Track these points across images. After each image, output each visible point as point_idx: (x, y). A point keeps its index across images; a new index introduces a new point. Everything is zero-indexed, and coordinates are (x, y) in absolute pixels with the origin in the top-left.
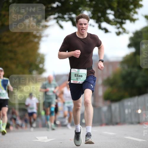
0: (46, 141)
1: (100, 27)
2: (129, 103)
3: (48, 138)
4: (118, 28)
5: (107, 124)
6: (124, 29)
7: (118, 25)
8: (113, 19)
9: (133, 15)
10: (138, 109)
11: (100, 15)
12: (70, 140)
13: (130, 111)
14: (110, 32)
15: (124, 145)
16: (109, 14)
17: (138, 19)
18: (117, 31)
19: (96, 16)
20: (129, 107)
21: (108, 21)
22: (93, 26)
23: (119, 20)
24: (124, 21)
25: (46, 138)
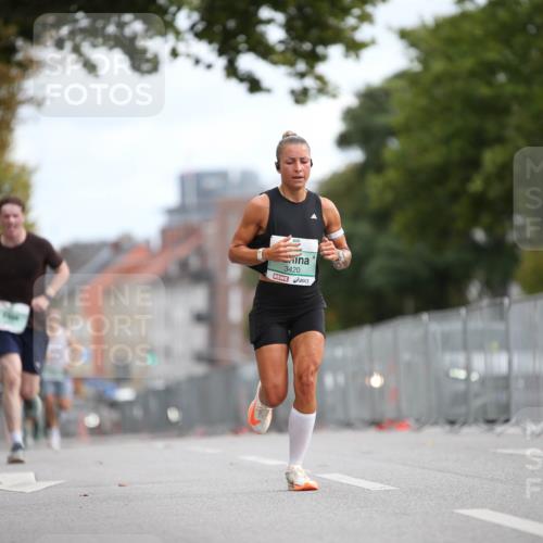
0: (28, 490)
1: (232, 71)
2: (339, 352)
3: (37, 479)
4: (302, 75)
6: (320, 78)
7: (301, 66)
8: (281, 42)
9: (355, 29)
10: (371, 375)
11: (231, 24)
12: (120, 486)
13: (341, 379)
14: (268, 91)
15: (314, 503)
16: (269, 21)
17: (373, 42)
18: (296, 84)
19: (217, 28)
20: (336, 367)
21: (264, 51)
22: (209, 66)
23: (307, 46)
24: (320, 50)
25: (31, 476)
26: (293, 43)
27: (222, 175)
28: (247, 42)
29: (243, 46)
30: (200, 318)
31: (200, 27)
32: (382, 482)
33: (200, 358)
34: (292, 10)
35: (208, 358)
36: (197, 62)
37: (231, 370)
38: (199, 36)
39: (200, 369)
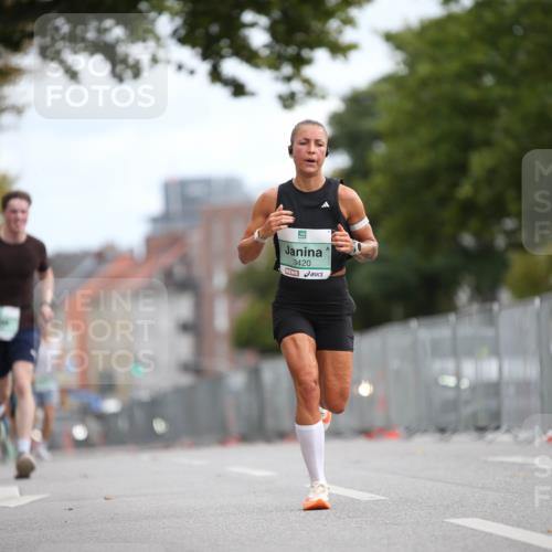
0: (12, 504)
1: (216, 75)
3: (21, 494)
4: (288, 79)
5: (245, 438)
6: (307, 81)
7: (287, 70)
8: (266, 46)
9: (340, 32)
10: (359, 383)
11: (215, 29)
12: (106, 499)
14: (252, 94)
16: (253, 25)
19: (200, 32)
21: (249, 56)
22: (192, 72)
23: (291, 50)
24: (306, 53)
25: (14, 490)
26: (277, 48)
27: (207, 182)
28: (231, 46)
29: (226, 51)
30: (185, 328)
31: (183, 32)
32: (371, 492)
33: (186, 368)
34: (277, 14)
35: (194, 368)
36: (180, 67)
37: (217, 380)
38: (183, 41)
39: (186, 380)
